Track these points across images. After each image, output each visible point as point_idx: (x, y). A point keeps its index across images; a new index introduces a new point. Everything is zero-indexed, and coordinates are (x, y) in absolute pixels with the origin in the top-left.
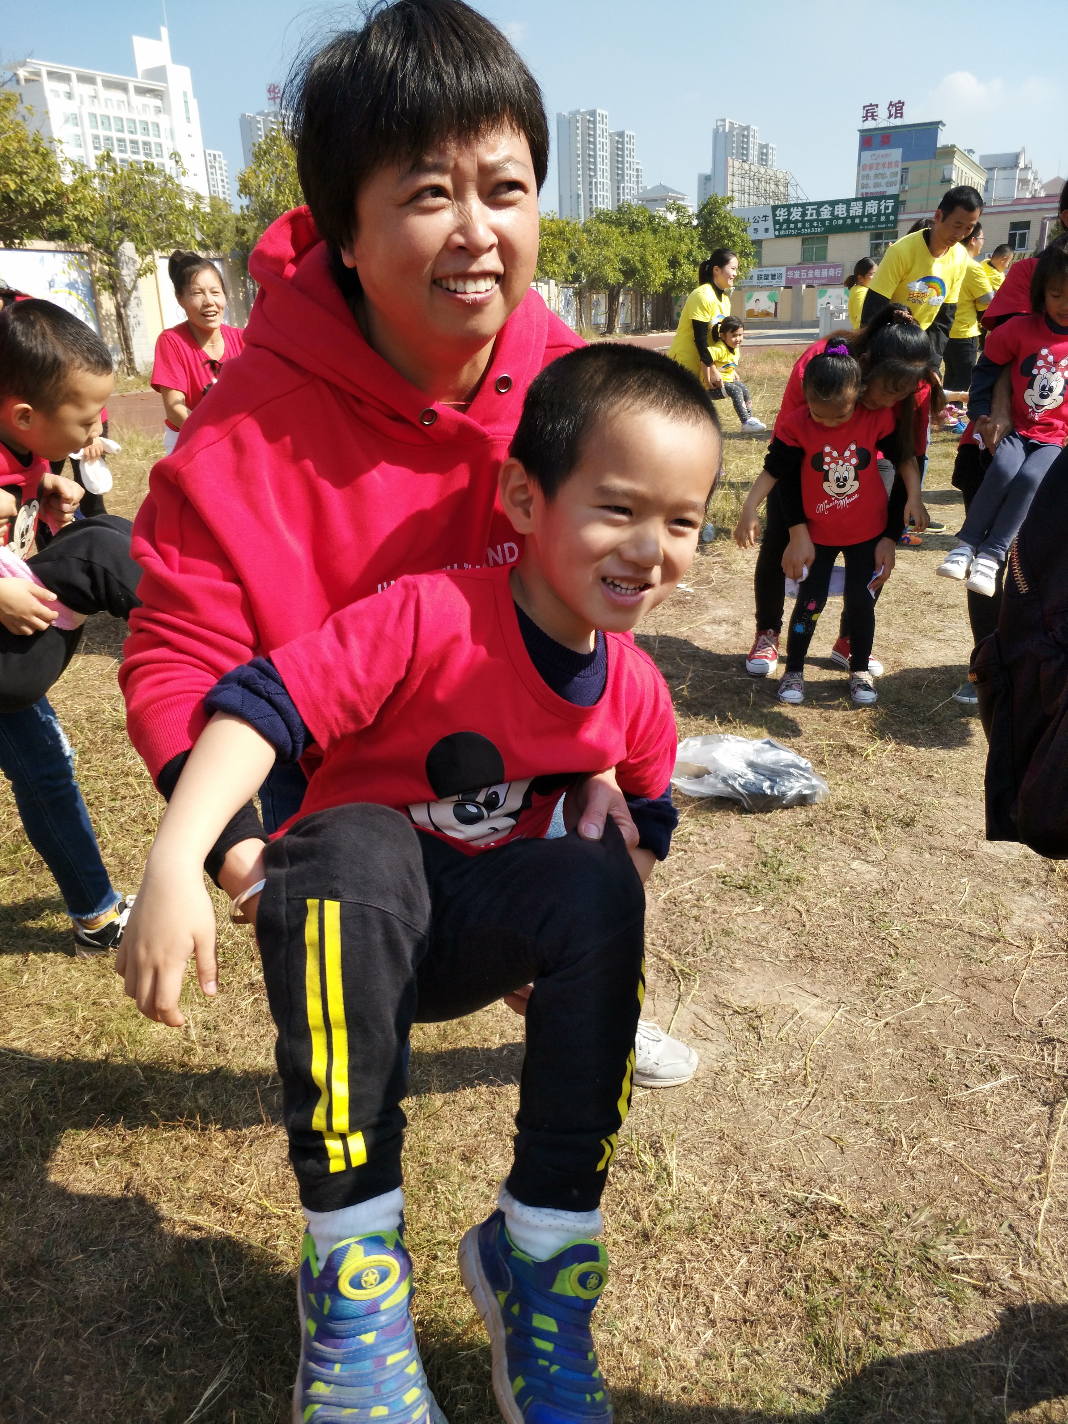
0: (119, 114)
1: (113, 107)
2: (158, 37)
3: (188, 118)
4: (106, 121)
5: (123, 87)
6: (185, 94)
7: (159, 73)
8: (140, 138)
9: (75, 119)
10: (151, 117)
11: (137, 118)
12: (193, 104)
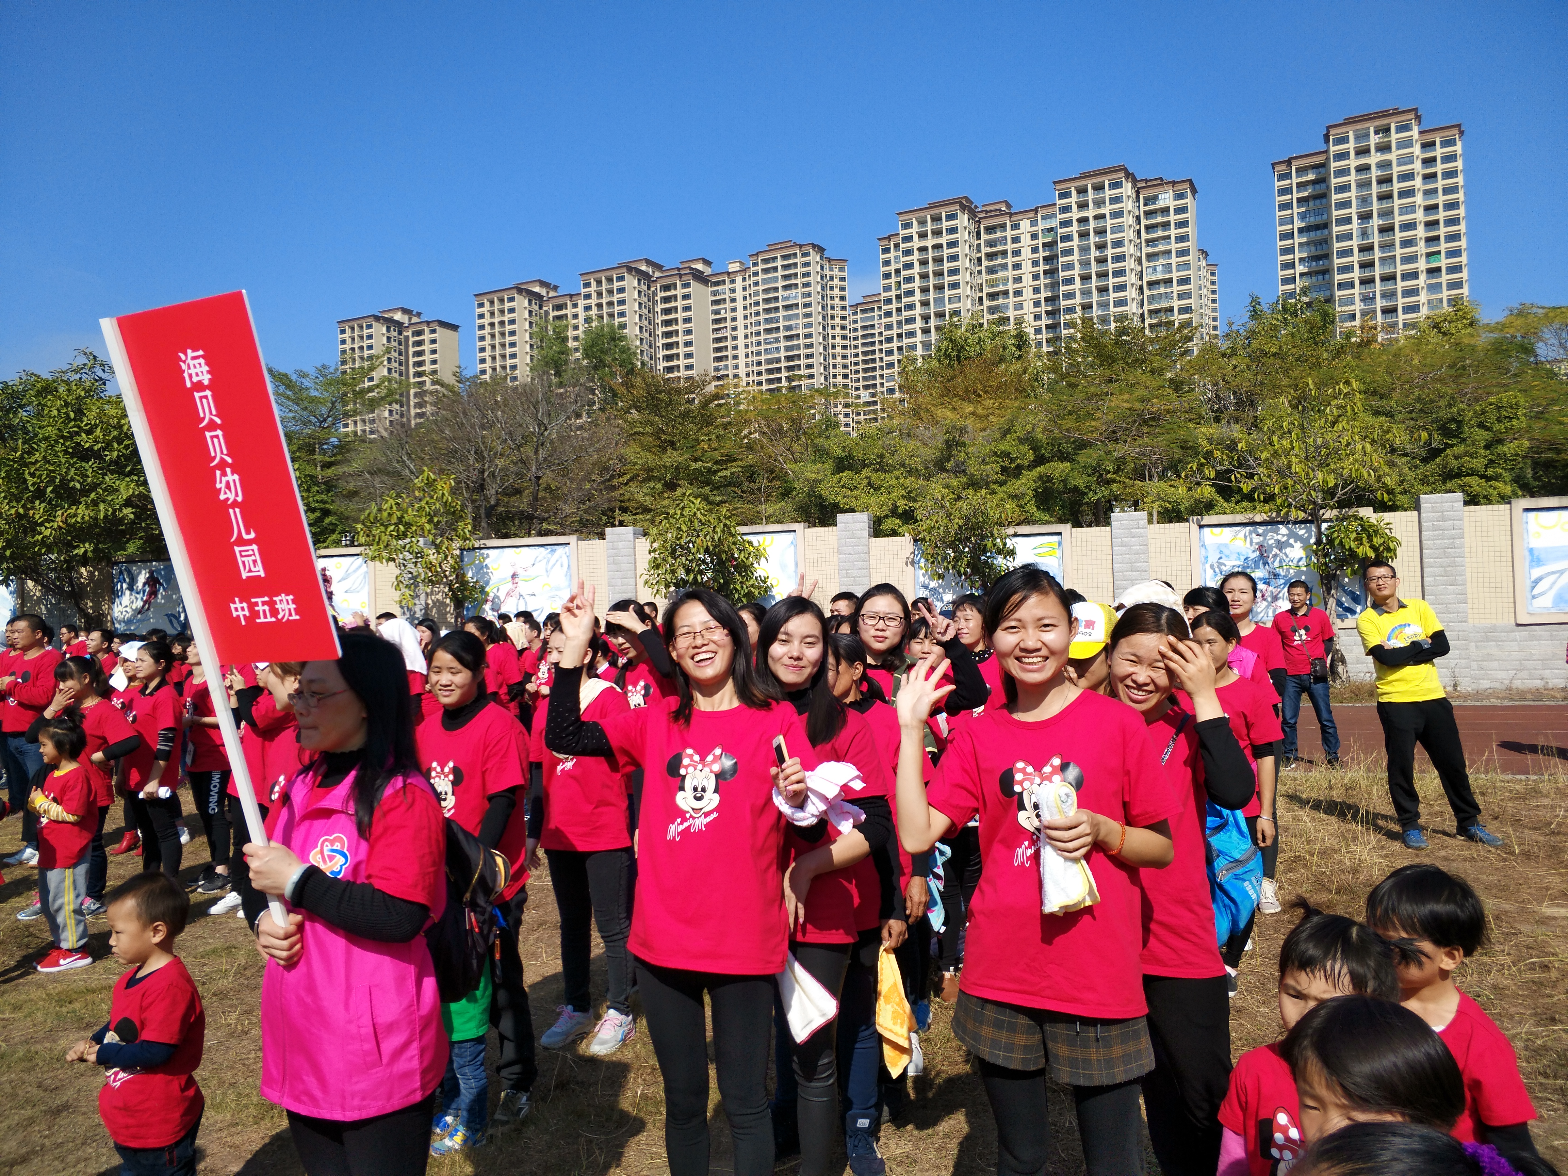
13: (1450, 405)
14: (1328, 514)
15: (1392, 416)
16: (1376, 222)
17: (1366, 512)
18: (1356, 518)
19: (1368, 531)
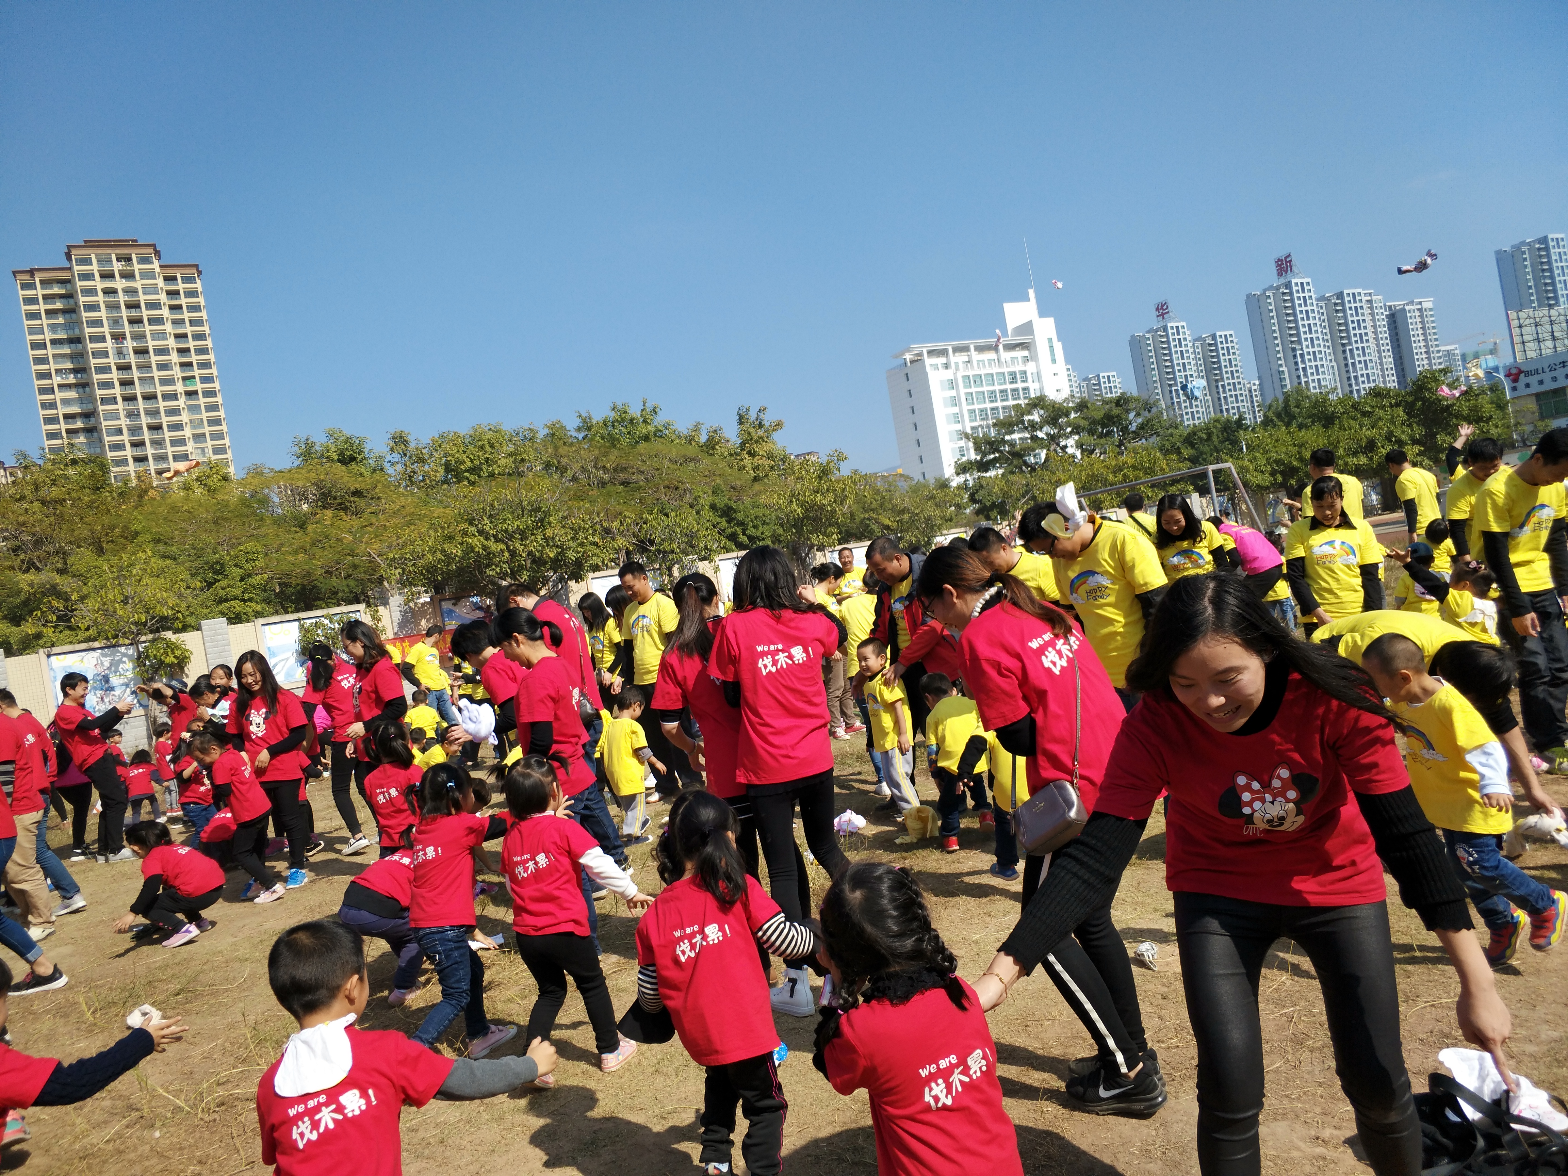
0: (989, 371)
1: (984, 366)
2: (1027, 299)
3: (1054, 361)
4: (978, 380)
5: (996, 348)
6: (1050, 340)
7: (1027, 328)
8: (1009, 387)
9: (952, 384)
10: (1018, 368)
11: (1006, 370)
12: (1058, 347)
13: (215, 553)
14: (143, 638)
15: (175, 559)
16: (129, 344)
17: (169, 635)
18: (163, 639)
19: (171, 647)
